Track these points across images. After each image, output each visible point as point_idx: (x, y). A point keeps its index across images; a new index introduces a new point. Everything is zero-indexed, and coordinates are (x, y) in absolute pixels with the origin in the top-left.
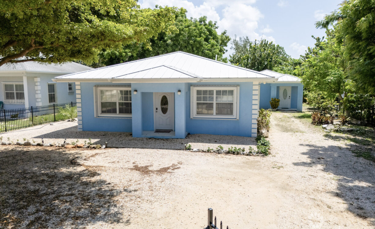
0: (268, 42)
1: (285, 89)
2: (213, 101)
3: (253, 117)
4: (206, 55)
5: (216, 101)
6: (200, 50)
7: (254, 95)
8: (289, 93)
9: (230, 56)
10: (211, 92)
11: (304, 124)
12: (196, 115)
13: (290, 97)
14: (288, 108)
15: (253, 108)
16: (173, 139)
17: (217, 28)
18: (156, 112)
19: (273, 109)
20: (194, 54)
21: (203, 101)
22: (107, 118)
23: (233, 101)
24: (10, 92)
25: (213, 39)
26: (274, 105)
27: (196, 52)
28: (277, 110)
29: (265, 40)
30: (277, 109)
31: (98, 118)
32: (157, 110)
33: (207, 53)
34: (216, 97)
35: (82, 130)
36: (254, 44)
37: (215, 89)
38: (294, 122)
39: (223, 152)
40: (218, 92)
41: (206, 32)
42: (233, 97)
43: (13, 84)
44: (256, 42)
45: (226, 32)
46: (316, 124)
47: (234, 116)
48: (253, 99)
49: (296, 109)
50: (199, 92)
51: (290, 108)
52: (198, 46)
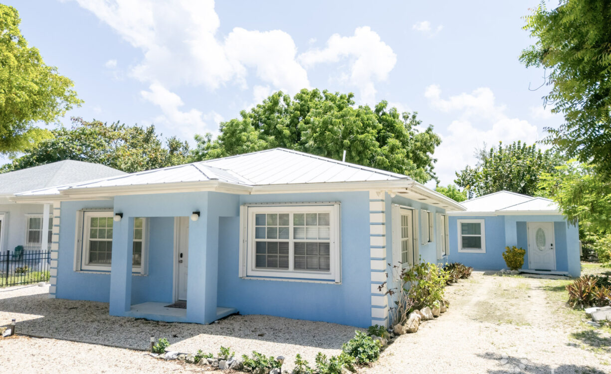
0: (525, 144)
1: (540, 229)
2: (288, 238)
3: (375, 277)
4: (379, 164)
5: (294, 238)
6: (364, 156)
7: (373, 224)
8: (550, 237)
9: (456, 173)
10: (284, 218)
11: (548, 305)
12: (252, 270)
13: (554, 246)
14: (550, 269)
15: (372, 256)
16: (180, 323)
17: (419, 123)
18: (181, 262)
19: (512, 270)
20: (354, 163)
21: (268, 238)
22: (100, 273)
23: (329, 239)
24: (34, 230)
25: (397, 137)
26: (512, 261)
27: (357, 159)
28: (521, 273)
29: (519, 142)
30: (520, 270)
31: (82, 272)
32: (181, 259)
33: (380, 159)
34: (294, 228)
35: (54, 297)
36: (498, 150)
37: (291, 211)
38: (529, 299)
39: (230, 365)
40: (299, 218)
41: (376, 124)
42: (329, 228)
43: (39, 217)
44: (501, 146)
45: (431, 127)
46: (575, 304)
47: (330, 274)
48: (372, 233)
49: (566, 273)
50: (259, 219)
51: (554, 270)
52: (361, 148)
